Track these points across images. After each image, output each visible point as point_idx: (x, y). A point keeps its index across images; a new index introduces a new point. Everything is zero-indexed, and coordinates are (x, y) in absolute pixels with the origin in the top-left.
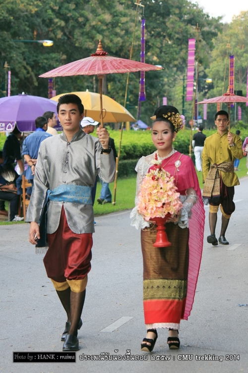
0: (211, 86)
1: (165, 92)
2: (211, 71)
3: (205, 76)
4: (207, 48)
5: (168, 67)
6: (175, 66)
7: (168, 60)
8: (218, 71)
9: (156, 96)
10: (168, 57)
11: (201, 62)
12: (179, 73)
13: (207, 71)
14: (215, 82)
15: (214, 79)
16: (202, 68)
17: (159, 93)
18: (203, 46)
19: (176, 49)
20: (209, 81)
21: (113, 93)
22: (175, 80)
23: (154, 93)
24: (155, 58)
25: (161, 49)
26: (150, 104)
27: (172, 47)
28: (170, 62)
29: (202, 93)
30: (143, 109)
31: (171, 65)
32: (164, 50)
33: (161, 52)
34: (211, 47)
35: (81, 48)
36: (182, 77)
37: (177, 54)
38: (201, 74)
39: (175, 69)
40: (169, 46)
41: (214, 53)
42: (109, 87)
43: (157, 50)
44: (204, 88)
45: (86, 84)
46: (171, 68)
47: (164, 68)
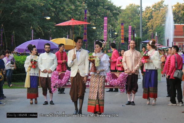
0: (117, 36)
1: (97, 38)
2: (117, 29)
3: (115, 31)
4: (115, 20)
7: (98, 25)
9: (94, 40)
10: (99, 23)
13: (115, 29)
14: (119, 34)
17: (95, 38)
18: (113, 19)
19: (102, 20)
20: (116, 33)
22: (102, 33)
23: (93, 38)
24: (93, 24)
26: (91, 43)
27: (100, 19)
28: (99, 26)
29: (113, 38)
30: (88, 45)
32: (97, 21)
33: (96, 21)
34: (117, 19)
35: (62, 20)
37: (102, 22)
38: (113, 31)
40: (99, 19)
41: (118, 22)
43: (94, 21)
44: (114, 36)
45: (64, 35)
46: (100, 28)
47: (97, 28)
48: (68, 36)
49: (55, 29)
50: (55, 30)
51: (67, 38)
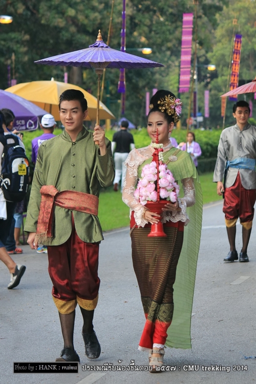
0: (214, 75)
1: (155, 82)
2: (215, 55)
3: (207, 62)
4: (210, 26)
5: (160, 51)
6: (169, 49)
7: (159, 41)
8: (223, 56)
9: (144, 87)
10: (160, 37)
11: (201, 44)
12: (174, 58)
13: (209, 55)
14: (219, 70)
15: (217, 65)
16: (203, 52)
17: (148, 84)
18: (203, 24)
19: (169, 27)
20: (212, 68)
21: (90, 83)
22: (169, 67)
23: (141, 83)
24: (143, 39)
25: (150, 27)
26: (137, 97)
27: (165, 25)
28: (161, 45)
29: (203, 83)
30: (127, 104)
31: (164, 48)
32: (154, 29)
33: (150, 31)
34: (215, 25)
35: (48, 26)
36: (177, 64)
37: (170, 34)
38: (202, 60)
39: (168, 53)
40: (162, 24)
41: (219, 32)
42: (85, 75)
43: (146, 29)
44: (205, 77)
45: (55, 72)
46: (164, 52)
47: (153, 52)
48: (66, 75)
49: (26, 53)
50: (26, 58)
51: (63, 81)
